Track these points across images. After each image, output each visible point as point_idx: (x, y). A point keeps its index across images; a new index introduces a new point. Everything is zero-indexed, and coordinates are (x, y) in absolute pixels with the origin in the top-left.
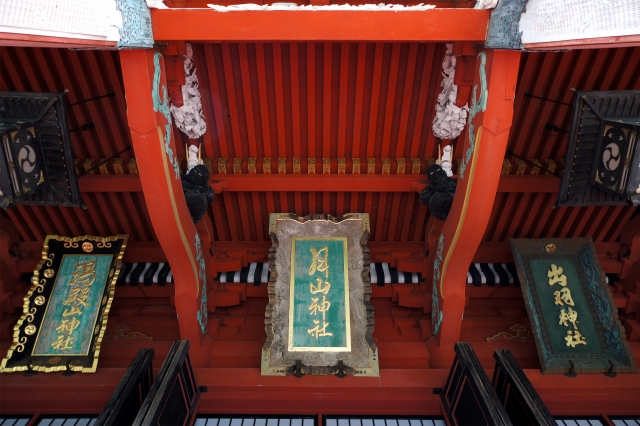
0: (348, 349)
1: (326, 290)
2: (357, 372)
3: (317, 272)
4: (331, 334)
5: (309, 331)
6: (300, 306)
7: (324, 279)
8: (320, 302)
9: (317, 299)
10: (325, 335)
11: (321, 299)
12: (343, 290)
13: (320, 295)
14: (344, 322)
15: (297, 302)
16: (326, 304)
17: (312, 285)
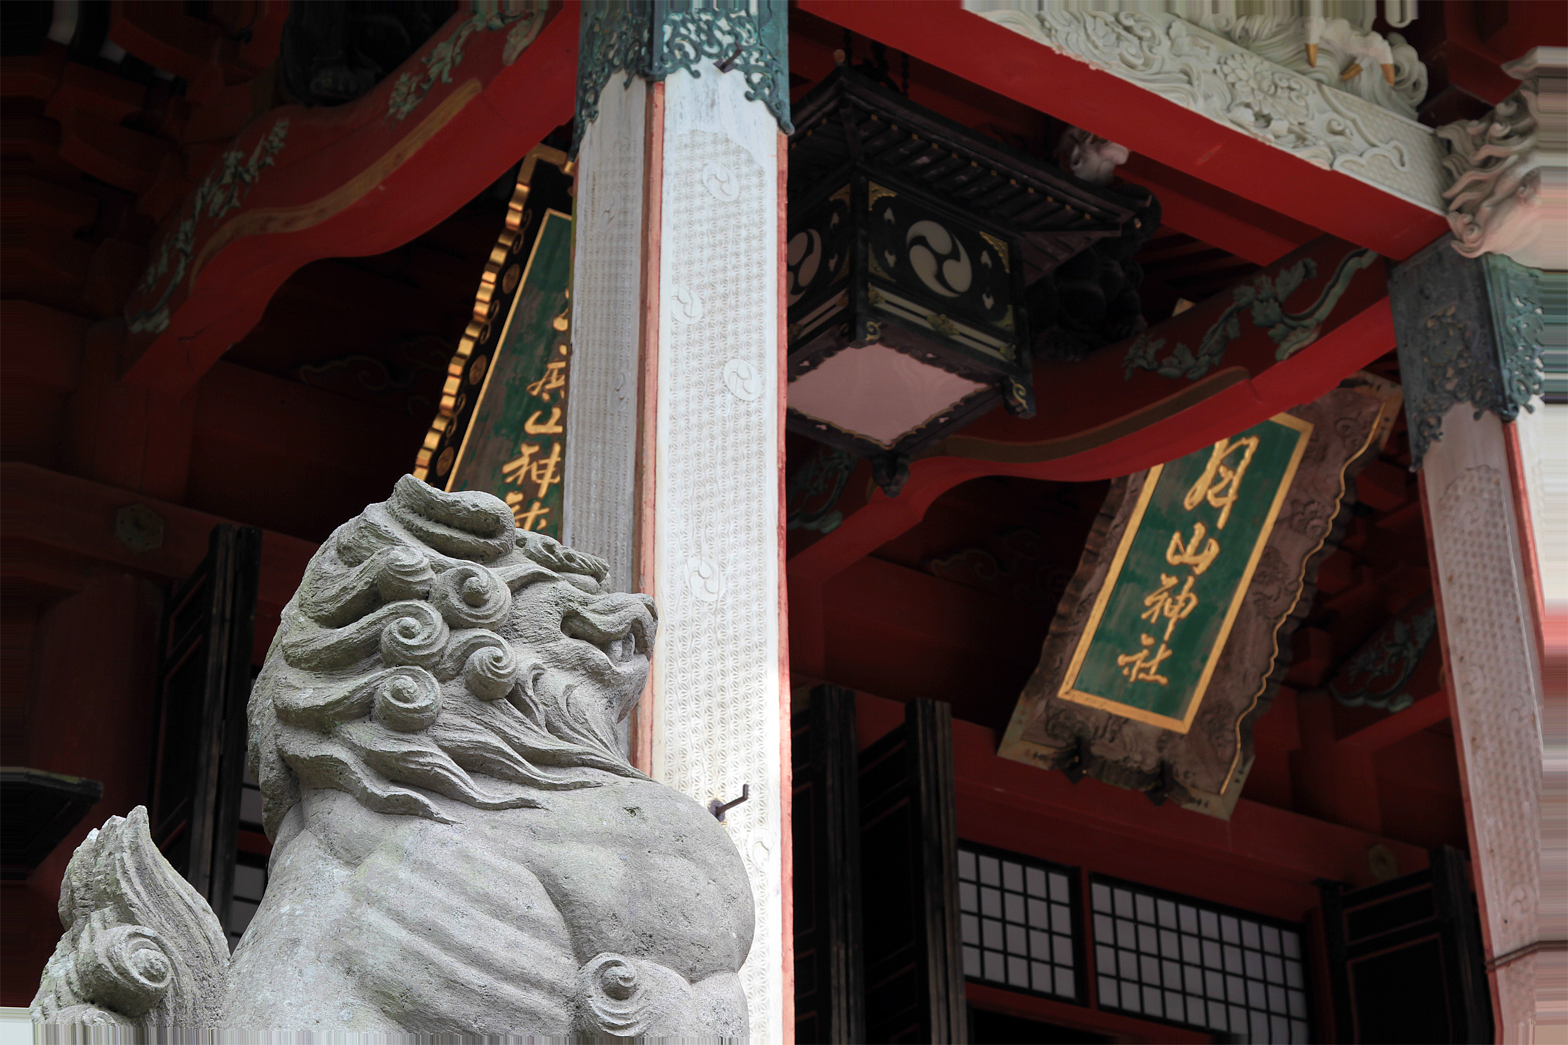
0: (1183, 726)
1: (1203, 563)
2: (1192, 800)
3: (1205, 502)
4: (1163, 680)
5: (1122, 660)
6: (1129, 588)
7: (1211, 531)
8: (1175, 591)
9: (1173, 581)
10: (1151, 677)
11: (1182, 583)
12: (1239, 574)
13: (1183, 571)
14: (1204, 660)
15: (1125, 575)
16: (1187, 601)
17: (1176, 537)
